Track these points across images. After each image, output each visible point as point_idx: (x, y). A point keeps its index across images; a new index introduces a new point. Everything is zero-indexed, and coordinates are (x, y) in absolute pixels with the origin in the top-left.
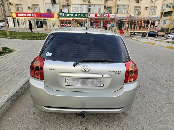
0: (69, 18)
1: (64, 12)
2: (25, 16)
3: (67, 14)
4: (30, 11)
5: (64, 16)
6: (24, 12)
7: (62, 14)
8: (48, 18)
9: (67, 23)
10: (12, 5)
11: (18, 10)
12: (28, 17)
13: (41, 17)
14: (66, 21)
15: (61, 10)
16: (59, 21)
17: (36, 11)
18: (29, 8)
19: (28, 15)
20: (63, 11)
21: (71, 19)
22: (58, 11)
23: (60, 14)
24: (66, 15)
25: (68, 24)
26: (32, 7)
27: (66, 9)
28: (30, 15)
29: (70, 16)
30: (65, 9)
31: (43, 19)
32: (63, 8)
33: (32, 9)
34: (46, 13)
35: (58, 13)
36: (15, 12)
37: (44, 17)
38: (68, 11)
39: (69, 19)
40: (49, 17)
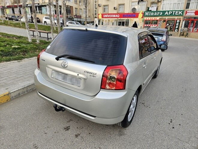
0: (155, 18)
1: (151, 10)
2: (109, 18)
3: (154, 12)
4: (115, 12)
5: (150, 15)
6: (110, 13)
7: (148, 13)
8: (131, 19)
9: (152, 24)
10: (100, 6)
11: (104, 11)
12: (112, 18)
13: (124, 17)
14: (151, 22)
15: (149, 8)
16: (143, 21)
17: (121, 11)
18: (114, 8)
19: (112, 16)
20: (150, 9)
21: (158, 18)
22: (144, 9)
23: (146, 13)
24: (152, 14)
25: (154, 25)
26: (117, 7)
27: (155, 6)
28: (114, 16)
29: (158, 14)
30: (153, 7)
31: (126, 20)
32: (151, 6)
33: (117, 9)
34: (130, 13)
35: (143, 12)
36: (102, 13)
37: (128, 17)
38: (157, 9)
39: (156, 19)
40: (132, 17)
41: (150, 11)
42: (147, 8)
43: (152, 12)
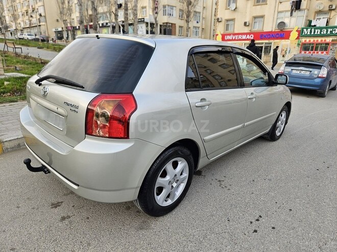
0: (323, 39)
1: (315, 26)
2: (235, 40)
3: (321, 28)
4: (247, 30)
5: (312, 33)
6: (236, 32)
7: (309, 30)
8: (276, 41)
9: (316, 49)
10: (221, 21)
11: (227, 29)
12: (240, 40)
13: (261, 39)
14: (315, 46)
15: (310, 22)
16: (299, 44)
17: (257, 28)
18: (245, 23)
19: (240, 37)
20: (313, 24)
21: (329, 40)
22: (302, 23)
23: (305, 30)
24: (318, 32)
25: (320, 53)
26: (251, 22)
27: (323, 18)
28: (244, 37)
29: (329, 33)
30: (319, 19)
31: (266, 43)
32: (317, 17)
33: (250, 25)
34: (273, 31)
35: (300, 29)
36: (222, 33)
37: (269, 39)
38: (327, 22)
39: (325, 40)
40: (277, 38)
41: (313, 26)
42: (308, 22)
43: (318, 28)
